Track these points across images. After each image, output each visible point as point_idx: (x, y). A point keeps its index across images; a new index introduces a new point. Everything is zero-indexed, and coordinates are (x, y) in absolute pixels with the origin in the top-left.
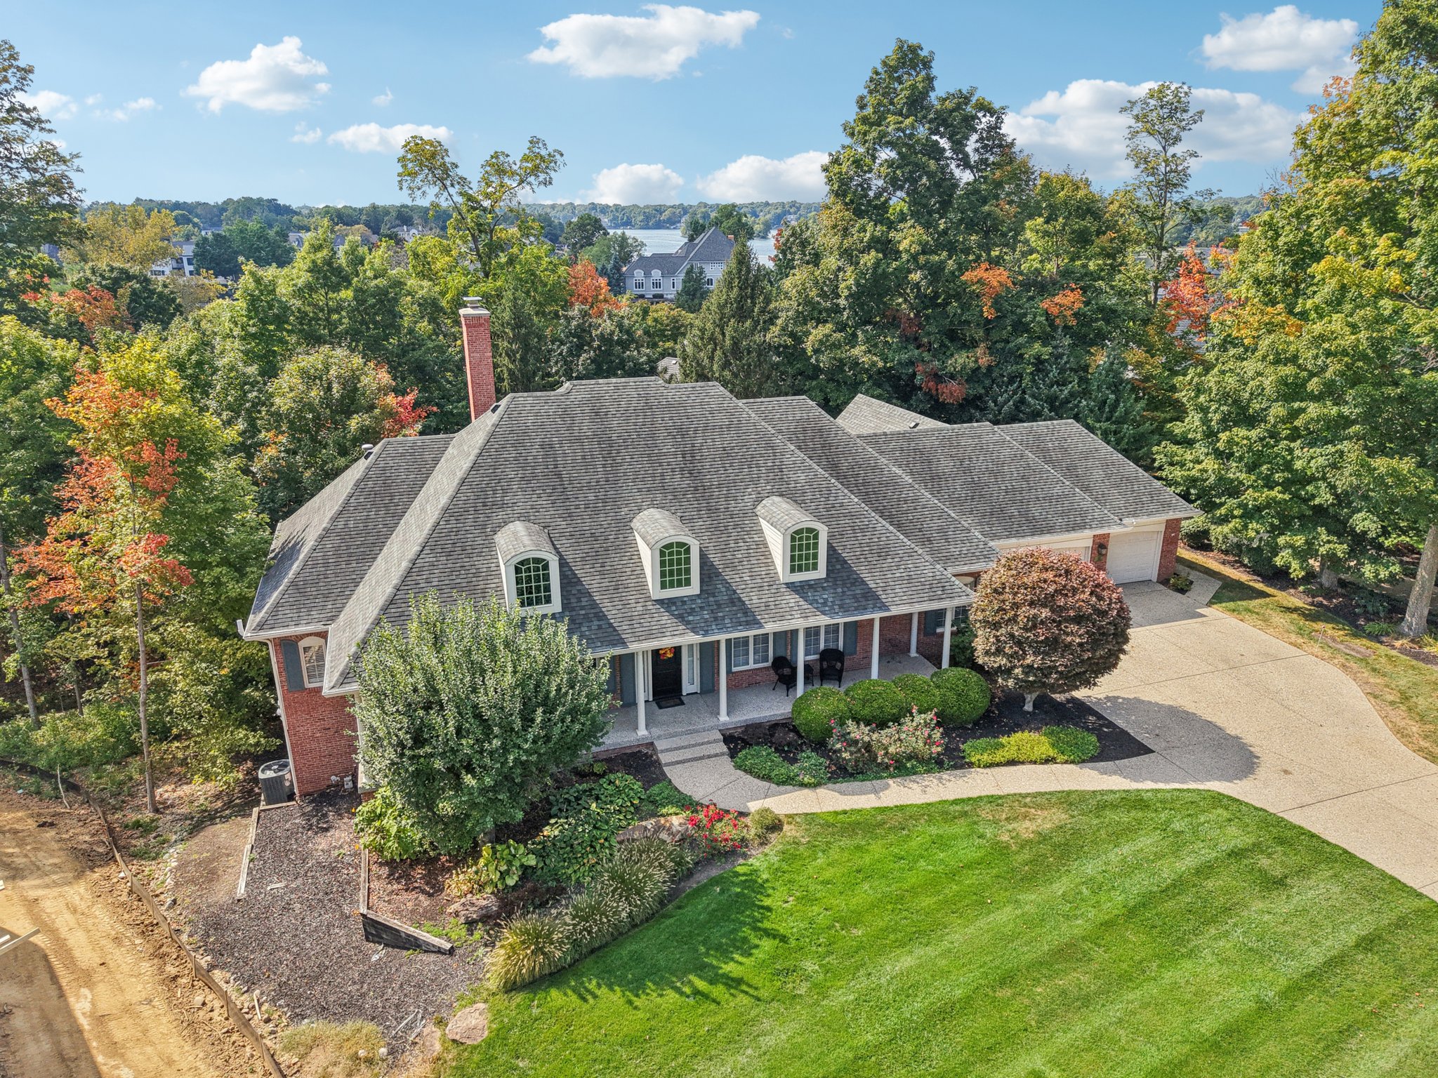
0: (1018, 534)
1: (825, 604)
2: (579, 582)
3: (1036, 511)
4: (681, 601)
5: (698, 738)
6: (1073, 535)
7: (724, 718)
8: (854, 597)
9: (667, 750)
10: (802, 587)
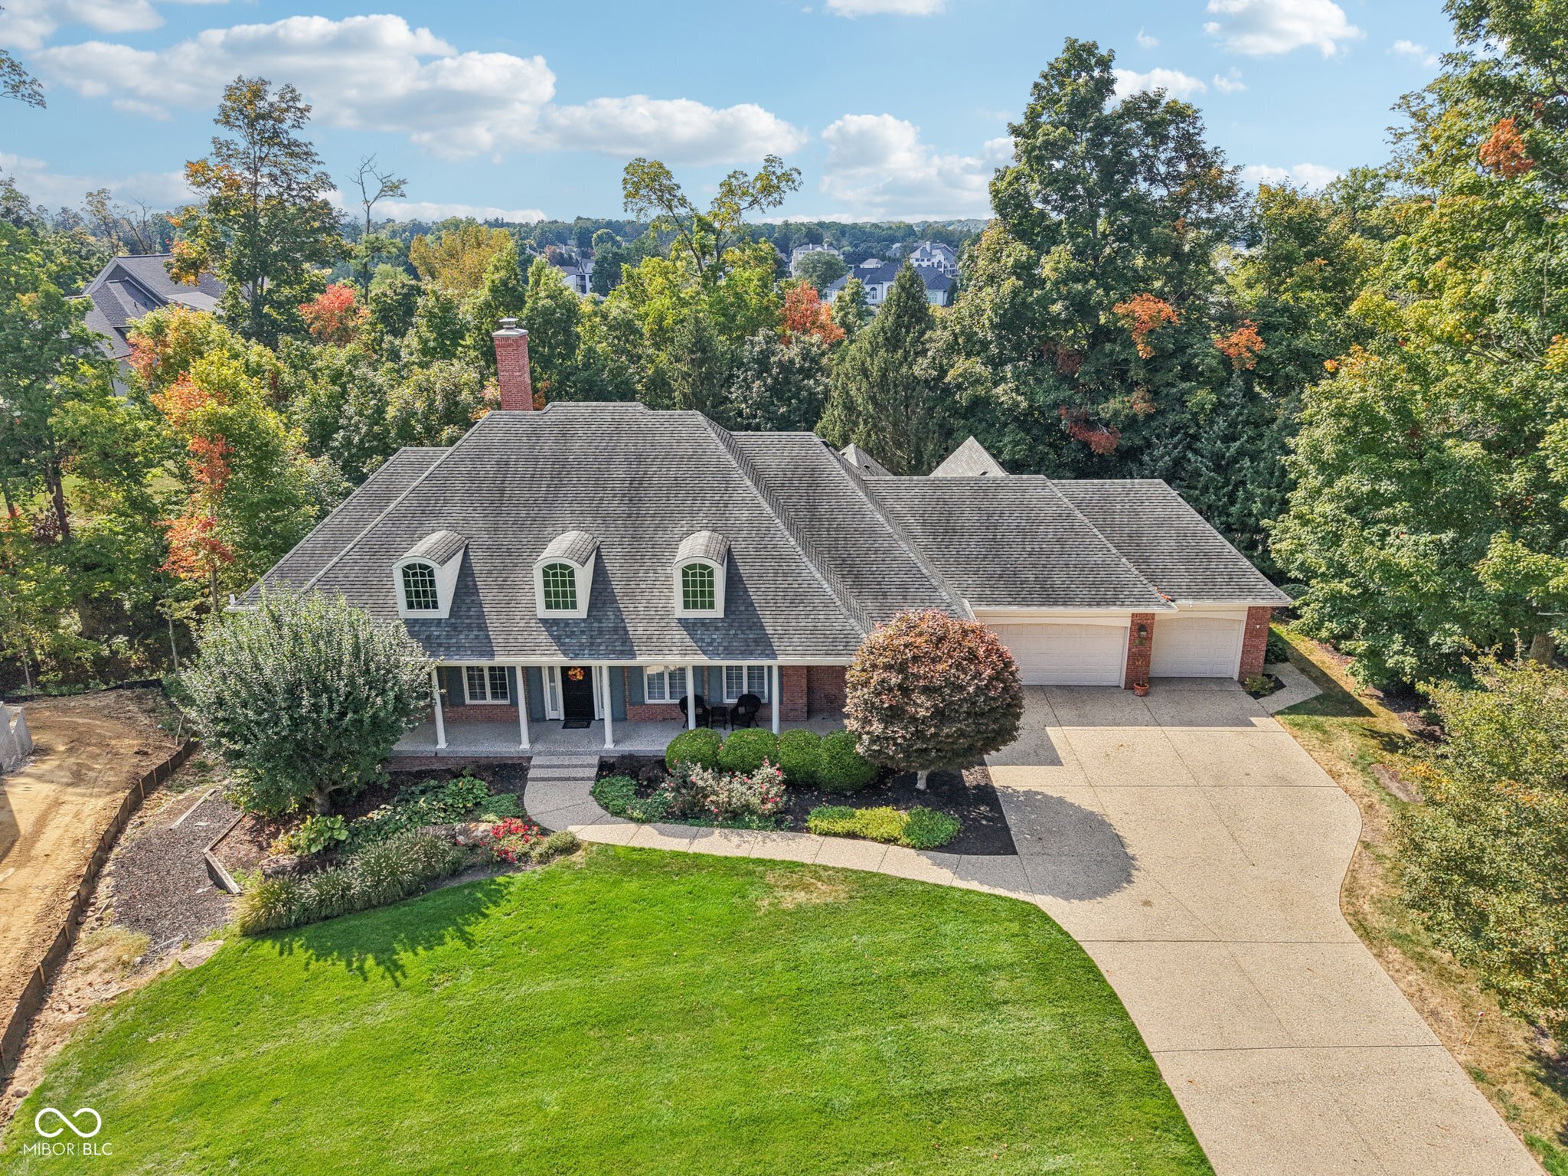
0: (1025, 602)
1: (710, 644)
2: (477, 593)
3: (1058, 579)
4: (566, 622)
5: (575, 761)
6: (1095, 610)
7: (609, 745)
8: (746, 640)
9: (540, 766)
10: (695, 624)
